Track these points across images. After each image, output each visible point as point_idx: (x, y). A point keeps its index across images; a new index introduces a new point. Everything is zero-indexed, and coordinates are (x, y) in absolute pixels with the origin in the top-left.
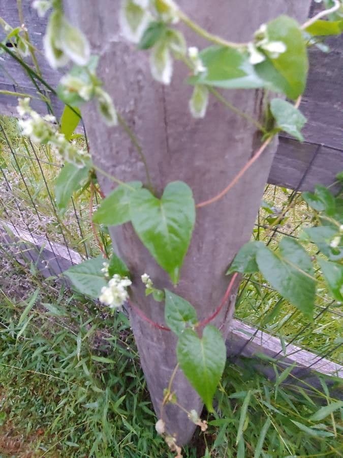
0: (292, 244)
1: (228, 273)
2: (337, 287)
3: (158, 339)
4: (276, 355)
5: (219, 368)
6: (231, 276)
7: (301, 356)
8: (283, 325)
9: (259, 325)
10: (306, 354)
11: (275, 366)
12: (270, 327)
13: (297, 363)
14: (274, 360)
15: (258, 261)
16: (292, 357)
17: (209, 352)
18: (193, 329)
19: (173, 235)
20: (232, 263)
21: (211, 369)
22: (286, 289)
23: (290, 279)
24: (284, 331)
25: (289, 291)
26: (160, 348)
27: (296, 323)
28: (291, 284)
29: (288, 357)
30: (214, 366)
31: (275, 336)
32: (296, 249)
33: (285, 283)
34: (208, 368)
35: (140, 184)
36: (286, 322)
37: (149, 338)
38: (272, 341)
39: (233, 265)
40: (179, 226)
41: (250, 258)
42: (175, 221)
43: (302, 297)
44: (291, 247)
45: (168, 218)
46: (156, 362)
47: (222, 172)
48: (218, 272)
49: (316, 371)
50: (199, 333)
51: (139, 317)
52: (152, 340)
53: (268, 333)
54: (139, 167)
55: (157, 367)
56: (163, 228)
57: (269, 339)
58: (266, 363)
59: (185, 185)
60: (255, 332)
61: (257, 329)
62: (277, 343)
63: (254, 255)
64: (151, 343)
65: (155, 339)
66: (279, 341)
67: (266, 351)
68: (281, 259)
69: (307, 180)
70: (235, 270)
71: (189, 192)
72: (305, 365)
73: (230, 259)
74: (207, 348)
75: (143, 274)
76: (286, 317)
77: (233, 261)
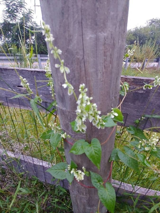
0: (127, 148)
1: (110, 161)
2: (143, 161)
3: (86, 193)
4: (131, 192)
5: (114, 198)
6: (111, 162)
7: (141, 191)
8: (131, 177)
9: (121, 179)
10: (143, 189)
11: (132, 197)
12: (126, 179)
13: (140, 194)
14: (131, 195)
15: (119, 156)
16: (138, 192)
17: (109, 193)
18: (102, 185)
19: (97, 155)
20: (110, 158)
21: (111, 200)
22: (129, 164)
23: (129, 160)
24: (132, 180)
25: (130, 165)
26: (86, 198)
27: (136, 175)
28: (130, 162)
29: (136, 192)
30: (112, 198)
31: (129, 183)
32: (129, 149)
33: (128, 162)
34: (110, 199)
35: (84, 140)
36: (132, 176)
37: (81, 194)
38: (128, 186)
39: (111, 158)
40: (98, 152)
41: (115, 155)
42: (96, 150)
43: (134, 166)
44: (127, 149)
45: (94, 150)
46: (84, 205)
47: (105, 134)
48: (106, 161)
49: (148, 196)
50: (104, 186)
51: (77, 185)
52: (83, 194)
53: (126, 182)
54: (84, 136)
55: (85, 208)
56: (93, 153)
57: (127, 185)
58: (128, 197)
59: (97, 139)
60: (120, 183)
61: (121, 182)
62: (130, 187)
63: (117, 153)
64: (82, 196)
65: (85, 194)
66: (131, 185)
67: (127, 191)
68: (125, 153)
69: (126, 123)
70: (112, 160)
71: (98, 141)
72: (144, 194)
73: (109, 156)
74: (108, 192)
75: (82, 167)
76: (132, 173)
77: (110, 156)
